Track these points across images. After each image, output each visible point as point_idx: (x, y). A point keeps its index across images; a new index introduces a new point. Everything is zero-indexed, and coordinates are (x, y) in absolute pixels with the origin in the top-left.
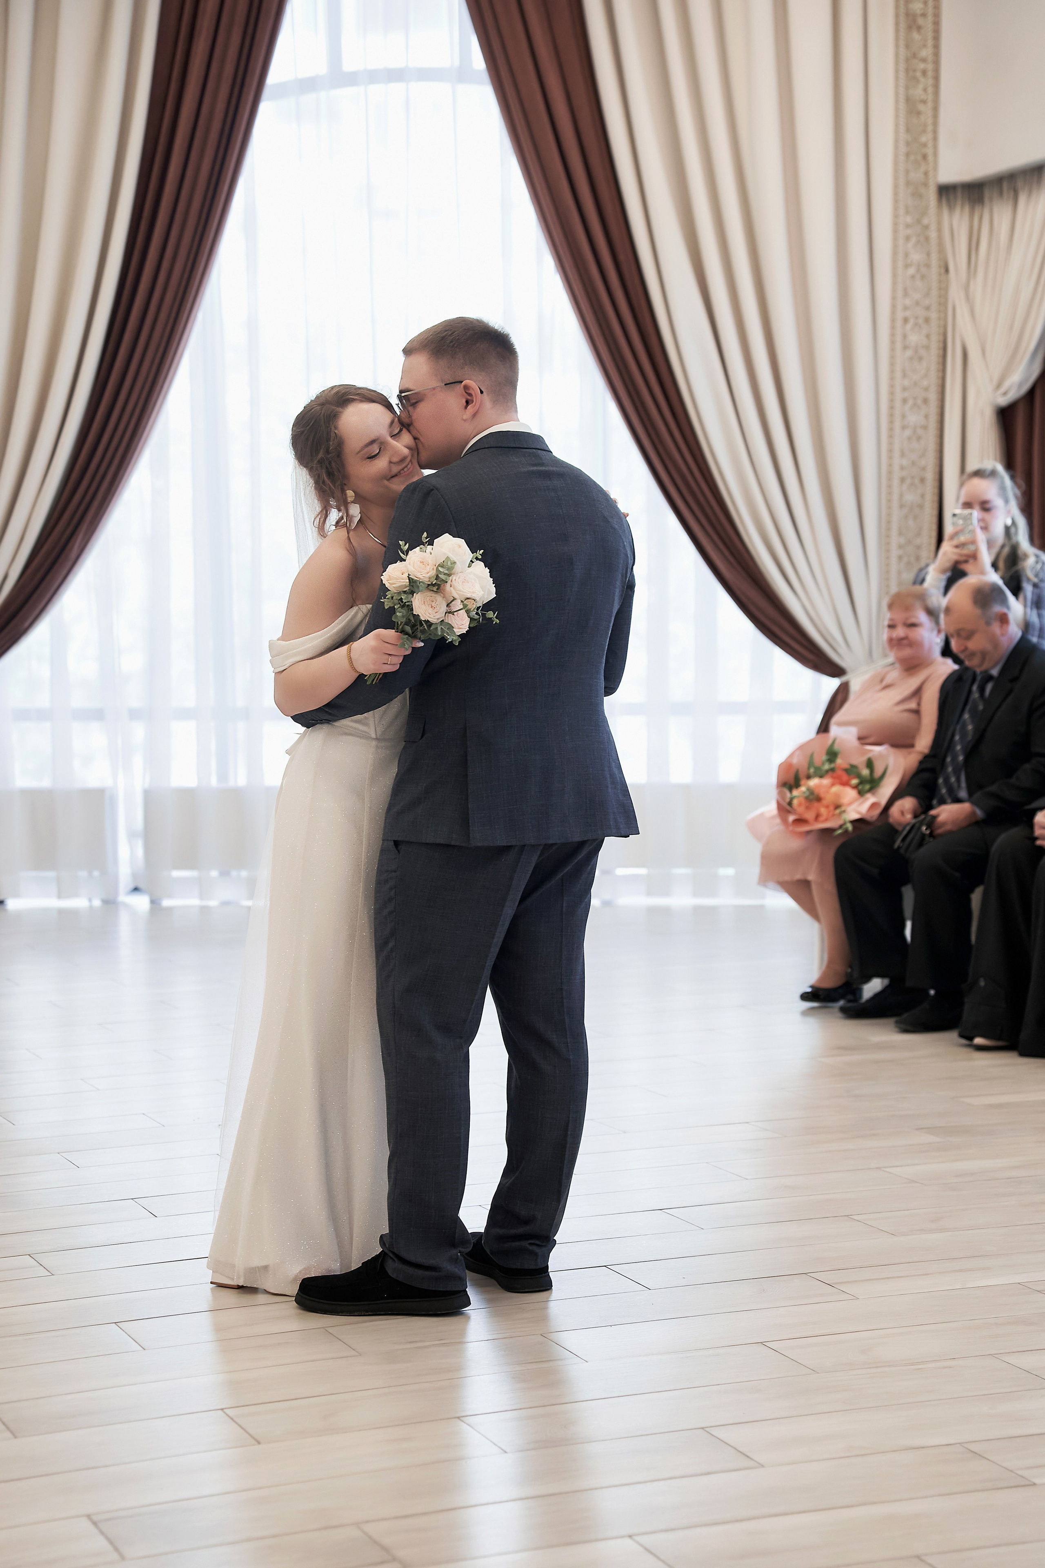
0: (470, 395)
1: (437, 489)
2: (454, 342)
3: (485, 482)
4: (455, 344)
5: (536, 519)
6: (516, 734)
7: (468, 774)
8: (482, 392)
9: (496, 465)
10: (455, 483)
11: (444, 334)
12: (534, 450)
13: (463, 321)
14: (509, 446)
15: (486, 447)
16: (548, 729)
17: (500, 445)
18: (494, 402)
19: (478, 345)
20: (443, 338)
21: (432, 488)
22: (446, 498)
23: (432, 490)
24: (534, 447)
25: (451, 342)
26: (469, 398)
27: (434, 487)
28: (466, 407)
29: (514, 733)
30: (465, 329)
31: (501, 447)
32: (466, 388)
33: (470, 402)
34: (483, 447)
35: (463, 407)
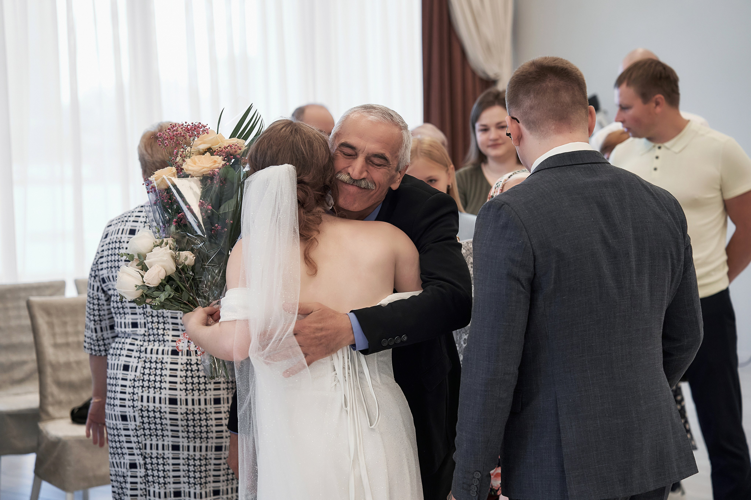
1: (507, 204)
3: (546, 194)
5: (593, 221)
6: (600, 402)
7: (562, 439)
9: (555, 179)
10: (522, 198)
12: (589, 165)
14: (566, 165)
15: (547, 168)
16: (627, 396)
17: (558, 165)
21: (503, 203)
22: (516, 210)
23: (503, 205)
24: (589, 162)
27: (504, 202)
29: (598, 401)
31: (559, 167)
34: (544, 168)
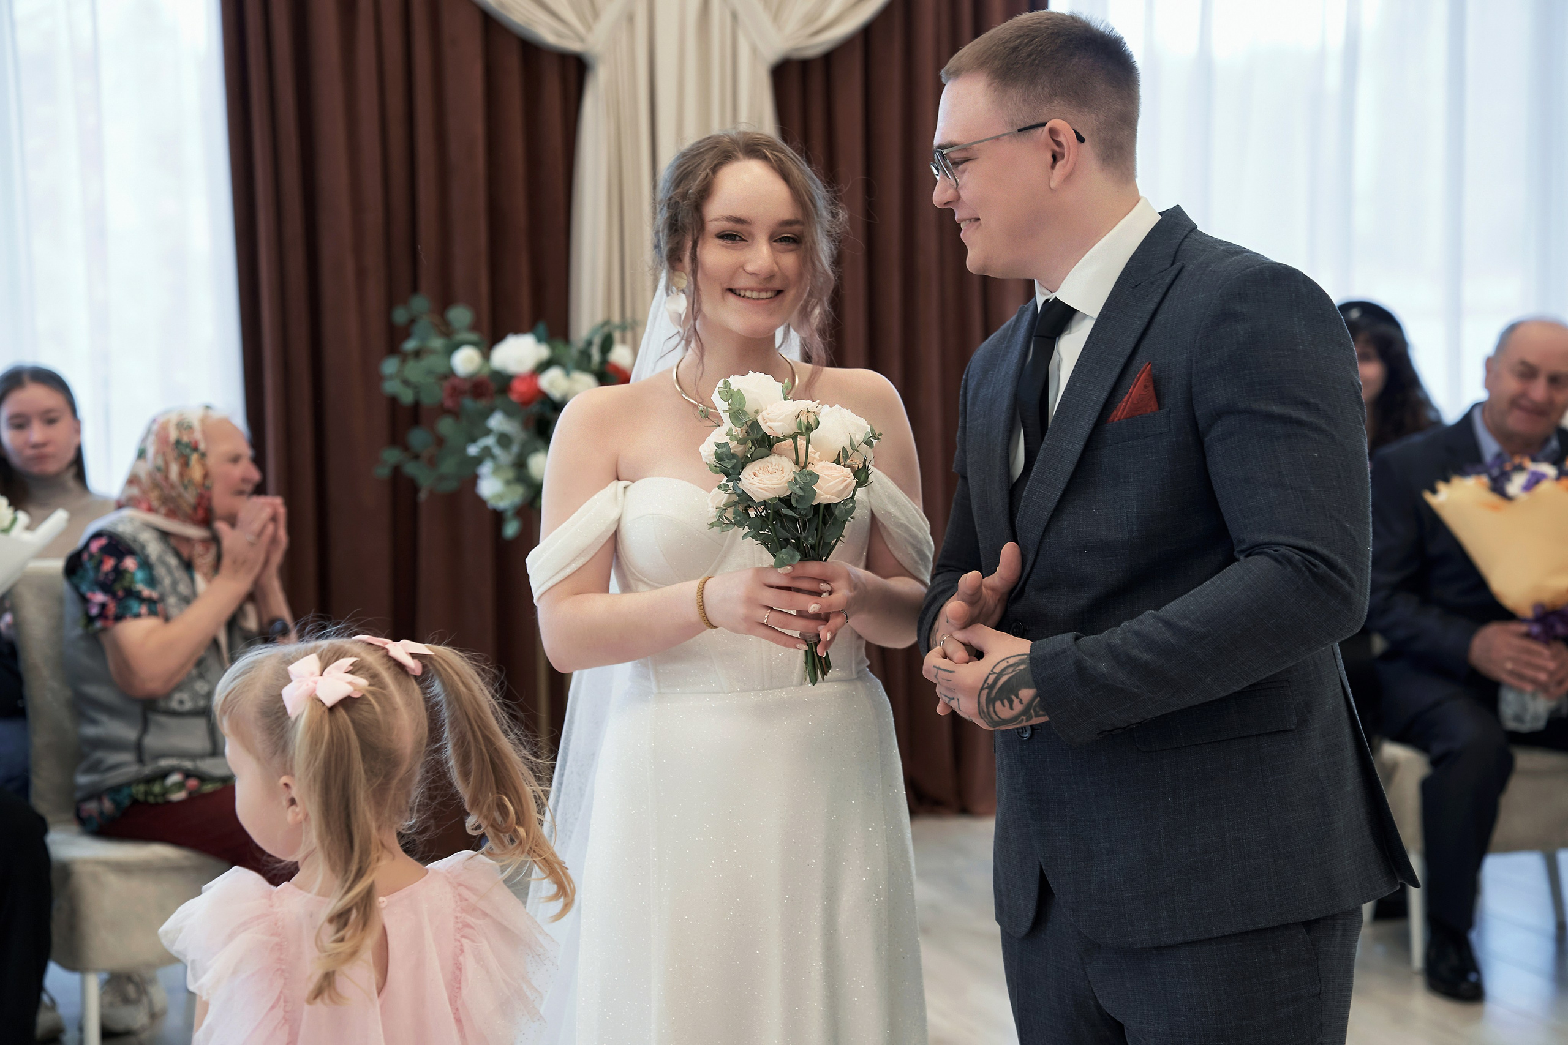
0: (1059, 144)
2: (1034, 56)
4: (1034, 60)
8: (1081, 139)
11: (1016, 43)
13: (1048, 19)
18: (1104, 160)
19: (1076, 60)
20: (1015, 49)
25: (1029, 55)
26: (1057, 149)
28: (1053, 167)
30: (1053, 33)
32: (1053, 132)
33: (1058, 157)
35: (1049, 166)
